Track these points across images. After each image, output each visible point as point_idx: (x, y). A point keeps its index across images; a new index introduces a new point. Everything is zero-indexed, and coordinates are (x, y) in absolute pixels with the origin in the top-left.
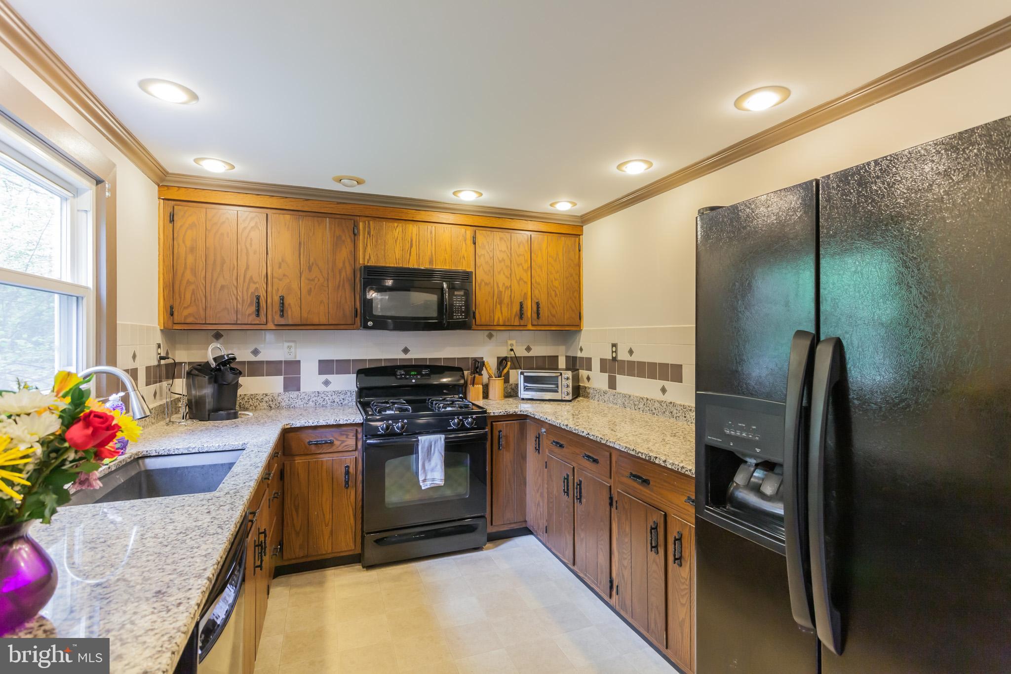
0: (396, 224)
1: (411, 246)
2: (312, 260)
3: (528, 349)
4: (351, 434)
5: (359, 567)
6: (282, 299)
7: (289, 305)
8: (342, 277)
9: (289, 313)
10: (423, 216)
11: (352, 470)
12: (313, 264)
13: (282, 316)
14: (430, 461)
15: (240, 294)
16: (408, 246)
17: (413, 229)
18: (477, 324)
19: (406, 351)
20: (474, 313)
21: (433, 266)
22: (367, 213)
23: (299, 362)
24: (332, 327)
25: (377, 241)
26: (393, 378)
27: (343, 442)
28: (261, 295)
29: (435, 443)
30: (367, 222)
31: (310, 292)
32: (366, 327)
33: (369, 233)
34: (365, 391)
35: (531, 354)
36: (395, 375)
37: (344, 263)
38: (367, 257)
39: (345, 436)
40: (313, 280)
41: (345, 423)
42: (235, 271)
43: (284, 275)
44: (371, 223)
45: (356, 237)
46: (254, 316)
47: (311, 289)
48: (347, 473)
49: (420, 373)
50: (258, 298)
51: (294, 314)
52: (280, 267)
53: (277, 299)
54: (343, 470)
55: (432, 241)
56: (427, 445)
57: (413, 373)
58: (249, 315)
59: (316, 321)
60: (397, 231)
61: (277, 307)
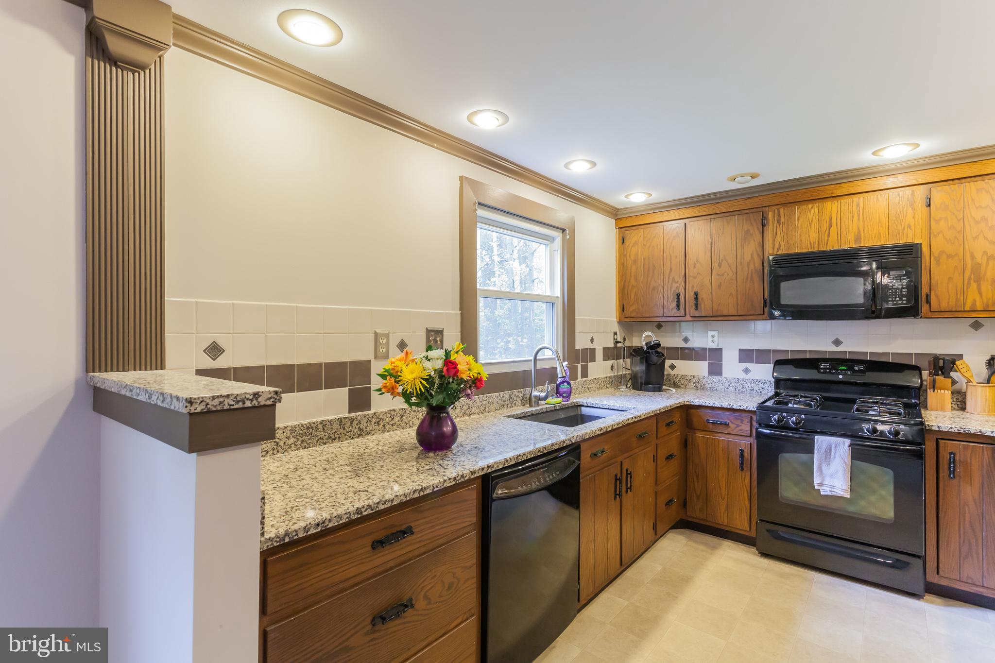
0: (810, 206)
1: (830, 226)
2: (721, 257)
4: (746, 420)
5: (754, 550)
6: (696, 295)
7: (702, 299)
8: (750, 269)
9: (702, 306)
10: (846, 189)
11: (746, 454)
12: (722, 260)
13: (697, 308)
14: (828, 464)
15: (666, 292)
16: (825, 226)
17: (832, 207)
18: (932, 310)
19: (837, 342)
20: (928, 297)
21: (861, 244)
22: (776, 201)
23: (721, 350)
24: (741, 318)
25: (787, 229)
26: (815, 371)
27: (738, 426)
28: (681, 293)
29: (836, 447)
30: (776, 211)
31: (720, 286)
32: (772, 317)
33: (779, 222)
34: (782, 382)
36: (817, 368)
37: (752, 255)
38: (777, 246)
39: (739, 421)
40: (723, 275)
41: (738, 408)
42: (662, 275)
43: (698, 273)
44: (781, 210)
45: (765, 228)
46: (675, 310)
47: (721, 283)
48: (742, 455)
49: (851, 368)
50: (678, 295)
51: (706, 307)
52: (695, 267)
53: (692, 295)
54: (739, 453)
55: (859, 215)
56: (824, 446)
57: (841, 368)
58: (672, 309)
59: (725, 313)
60: (812, 212)
61: (692, 302)
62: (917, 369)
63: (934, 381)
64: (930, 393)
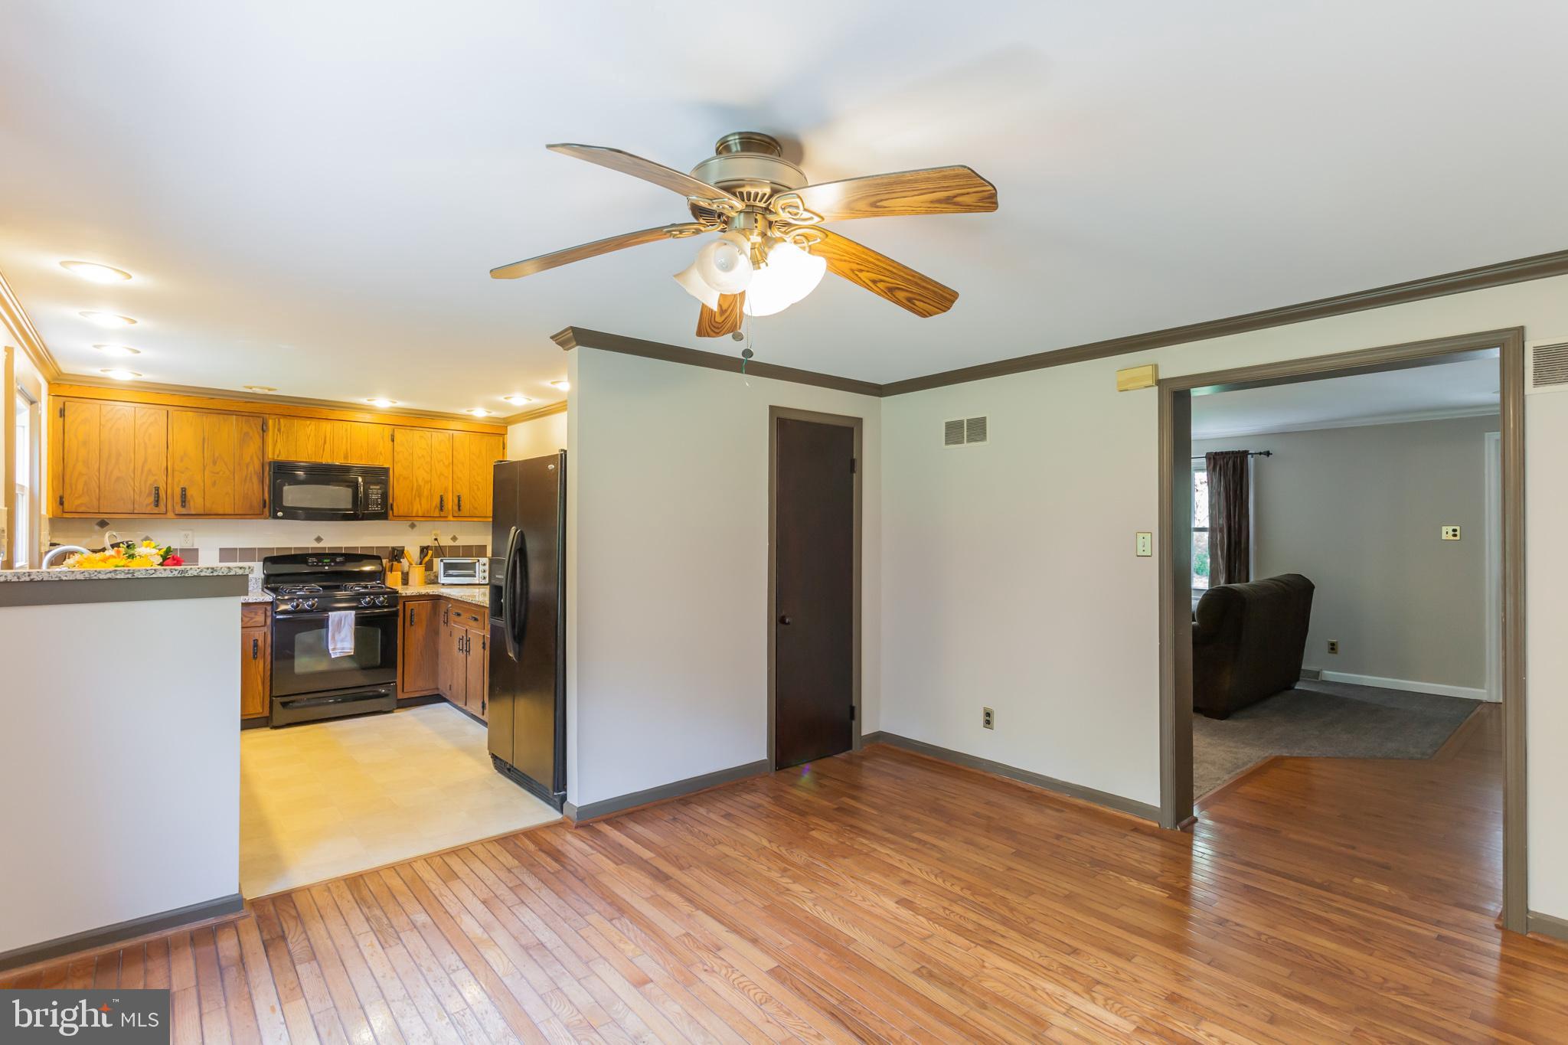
0: (308, 422)
1: (325, 442)
2: (217, 455)
3: (454, 539)
4: (261, 612)
5: (268, 729)
6: (184, 490)
7: (192, 496)
8: (249, 472)
9: (192, 503)
10: (337, 415)
11: (260, 643)
12: (218, 458)
13: (183, 506)
14: (340, 632)
15: (137, 484)
16: (321, 442)
17: (326, 427)
18: (395, 515)
19: (319, 539)
20: (392, 505)
21: (348, 460)
22: (278, 412)
23: (197, 550)
24: (239, 517)
25: (288, 437)
26: (304, 566)
27: (252, 618)
28: (161, 487)
29: (345, 618)
30: (277, 420)
31: (214, 484)
32: (276, 517)
33: (279, 430)
34: (272, 578)
35: (457, 543)
36: (306, 562)
37: (252, 458)
38: (277, 452)
39: (253, 613)
40: (218, 473)
41: (254, 601)
42: (132, 465)
43: (187, 468)
44: (282, 420)
45: (265, 434)
46: (152, 506)
47: (215, 482)
48: (256, 645)
49: (333, 560)
50: (157, 489)
51: (196, 502)
52: (182, 460)
53: (178, 491)
54: (252, 643)
55: (347, 438)
56: (337, 619)
57: (325, 561)
58: (147, 505)
59: (221, 512)
60: (310, 427)
61: (178, 499)
62: (378, 558)
63: (392, 565)
64: (388, 573)
